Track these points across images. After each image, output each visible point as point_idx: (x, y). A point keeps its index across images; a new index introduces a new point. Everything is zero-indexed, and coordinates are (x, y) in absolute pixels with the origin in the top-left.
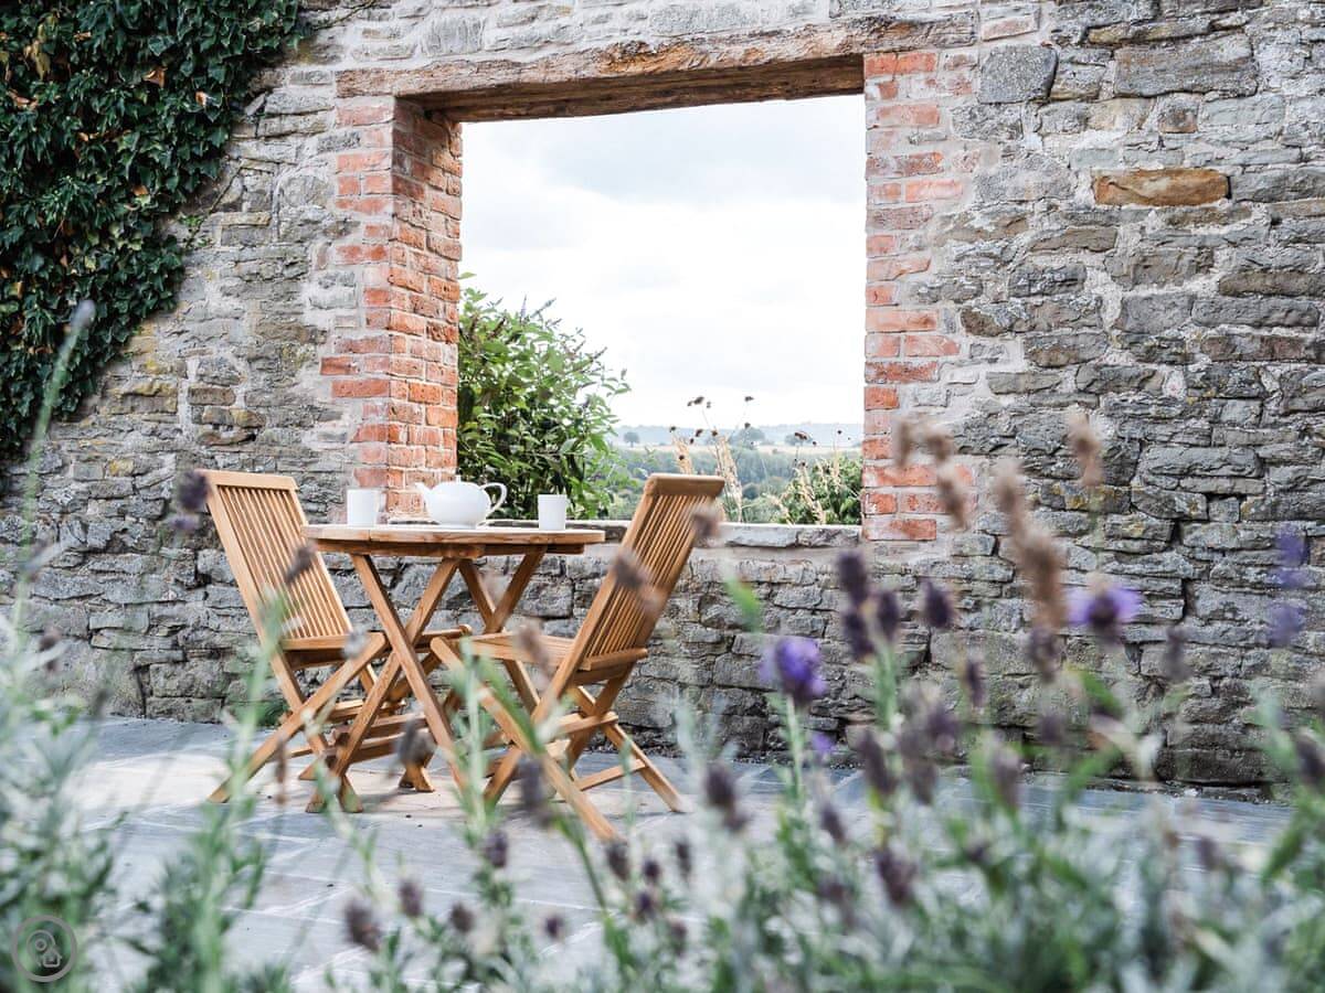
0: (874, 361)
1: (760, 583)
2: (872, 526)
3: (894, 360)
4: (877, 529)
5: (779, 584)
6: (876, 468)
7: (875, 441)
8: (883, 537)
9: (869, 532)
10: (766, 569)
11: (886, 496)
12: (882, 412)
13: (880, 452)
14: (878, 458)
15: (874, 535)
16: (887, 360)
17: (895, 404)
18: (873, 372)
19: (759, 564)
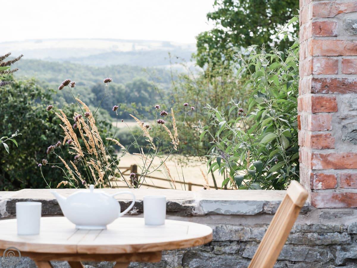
0: (320, 77)
1: (231, 242)
2: (319, 198)
3: (334, 77)
4: (323, 200)
5: (246, 242)
6: (322, 156)
7: (320, 136)
8: (328, 206)
9: (316, 203)
10: (236, 231)
11: (329, 176)
12: (325, 114)
13: (324, 144)
14: (323, 148)
15: (320, 205)
16: (329, 77)
17: (334, 109)
18: (319, 85)
19: (230, 227)
